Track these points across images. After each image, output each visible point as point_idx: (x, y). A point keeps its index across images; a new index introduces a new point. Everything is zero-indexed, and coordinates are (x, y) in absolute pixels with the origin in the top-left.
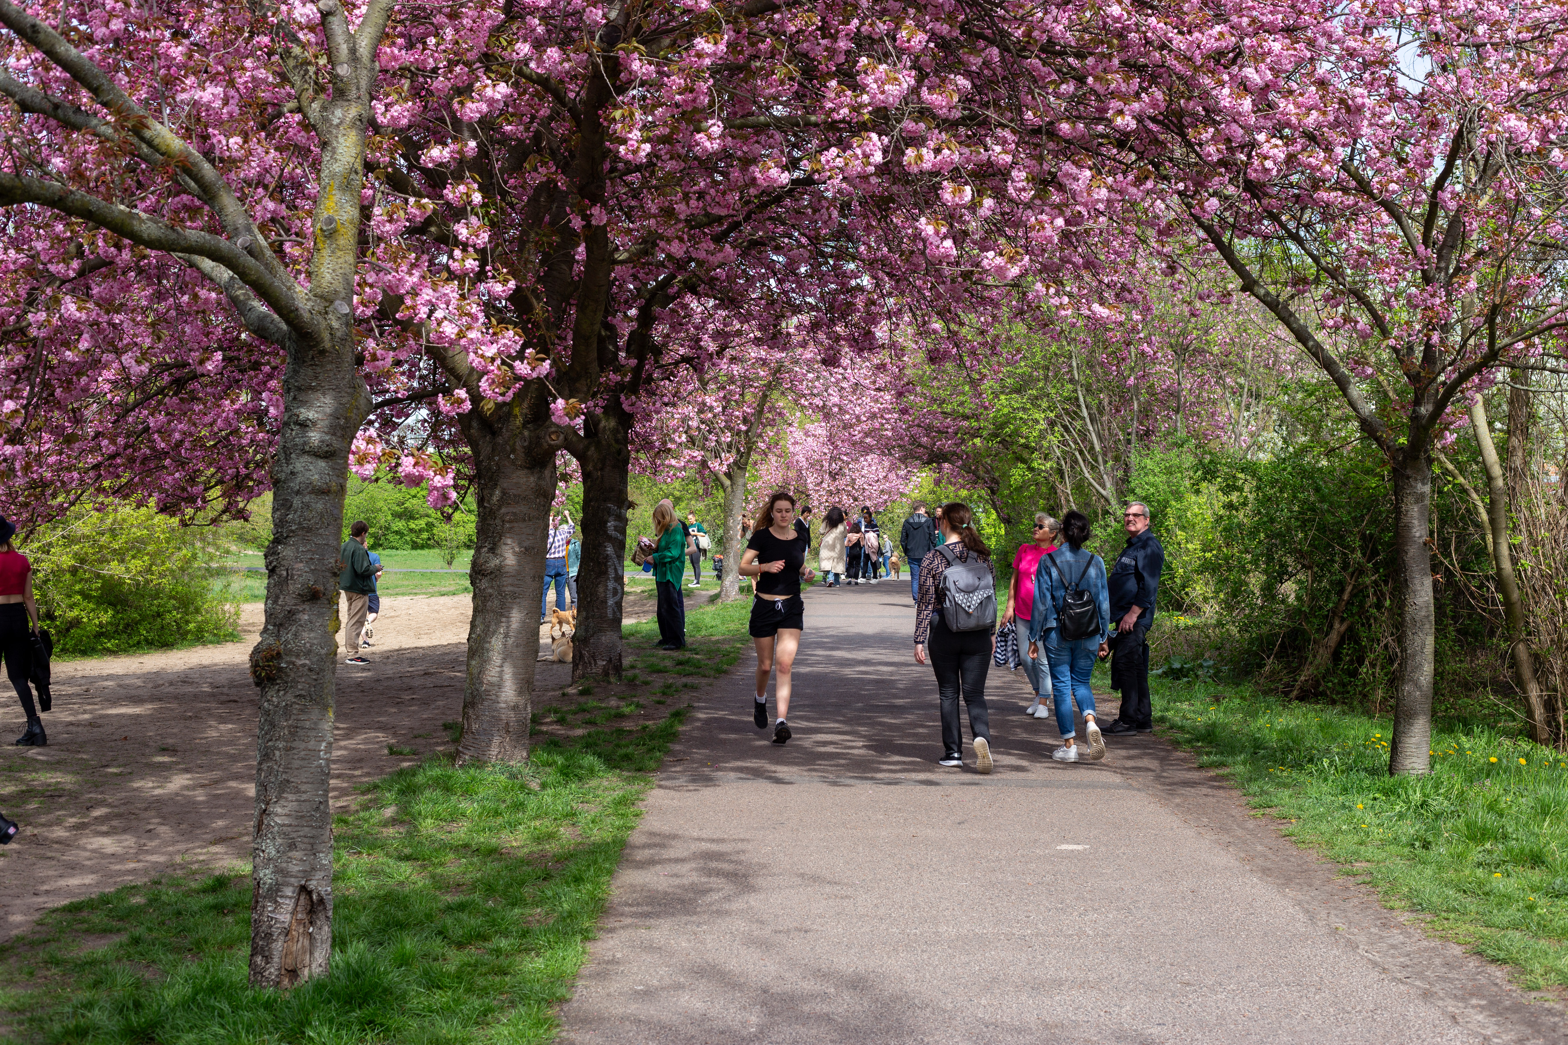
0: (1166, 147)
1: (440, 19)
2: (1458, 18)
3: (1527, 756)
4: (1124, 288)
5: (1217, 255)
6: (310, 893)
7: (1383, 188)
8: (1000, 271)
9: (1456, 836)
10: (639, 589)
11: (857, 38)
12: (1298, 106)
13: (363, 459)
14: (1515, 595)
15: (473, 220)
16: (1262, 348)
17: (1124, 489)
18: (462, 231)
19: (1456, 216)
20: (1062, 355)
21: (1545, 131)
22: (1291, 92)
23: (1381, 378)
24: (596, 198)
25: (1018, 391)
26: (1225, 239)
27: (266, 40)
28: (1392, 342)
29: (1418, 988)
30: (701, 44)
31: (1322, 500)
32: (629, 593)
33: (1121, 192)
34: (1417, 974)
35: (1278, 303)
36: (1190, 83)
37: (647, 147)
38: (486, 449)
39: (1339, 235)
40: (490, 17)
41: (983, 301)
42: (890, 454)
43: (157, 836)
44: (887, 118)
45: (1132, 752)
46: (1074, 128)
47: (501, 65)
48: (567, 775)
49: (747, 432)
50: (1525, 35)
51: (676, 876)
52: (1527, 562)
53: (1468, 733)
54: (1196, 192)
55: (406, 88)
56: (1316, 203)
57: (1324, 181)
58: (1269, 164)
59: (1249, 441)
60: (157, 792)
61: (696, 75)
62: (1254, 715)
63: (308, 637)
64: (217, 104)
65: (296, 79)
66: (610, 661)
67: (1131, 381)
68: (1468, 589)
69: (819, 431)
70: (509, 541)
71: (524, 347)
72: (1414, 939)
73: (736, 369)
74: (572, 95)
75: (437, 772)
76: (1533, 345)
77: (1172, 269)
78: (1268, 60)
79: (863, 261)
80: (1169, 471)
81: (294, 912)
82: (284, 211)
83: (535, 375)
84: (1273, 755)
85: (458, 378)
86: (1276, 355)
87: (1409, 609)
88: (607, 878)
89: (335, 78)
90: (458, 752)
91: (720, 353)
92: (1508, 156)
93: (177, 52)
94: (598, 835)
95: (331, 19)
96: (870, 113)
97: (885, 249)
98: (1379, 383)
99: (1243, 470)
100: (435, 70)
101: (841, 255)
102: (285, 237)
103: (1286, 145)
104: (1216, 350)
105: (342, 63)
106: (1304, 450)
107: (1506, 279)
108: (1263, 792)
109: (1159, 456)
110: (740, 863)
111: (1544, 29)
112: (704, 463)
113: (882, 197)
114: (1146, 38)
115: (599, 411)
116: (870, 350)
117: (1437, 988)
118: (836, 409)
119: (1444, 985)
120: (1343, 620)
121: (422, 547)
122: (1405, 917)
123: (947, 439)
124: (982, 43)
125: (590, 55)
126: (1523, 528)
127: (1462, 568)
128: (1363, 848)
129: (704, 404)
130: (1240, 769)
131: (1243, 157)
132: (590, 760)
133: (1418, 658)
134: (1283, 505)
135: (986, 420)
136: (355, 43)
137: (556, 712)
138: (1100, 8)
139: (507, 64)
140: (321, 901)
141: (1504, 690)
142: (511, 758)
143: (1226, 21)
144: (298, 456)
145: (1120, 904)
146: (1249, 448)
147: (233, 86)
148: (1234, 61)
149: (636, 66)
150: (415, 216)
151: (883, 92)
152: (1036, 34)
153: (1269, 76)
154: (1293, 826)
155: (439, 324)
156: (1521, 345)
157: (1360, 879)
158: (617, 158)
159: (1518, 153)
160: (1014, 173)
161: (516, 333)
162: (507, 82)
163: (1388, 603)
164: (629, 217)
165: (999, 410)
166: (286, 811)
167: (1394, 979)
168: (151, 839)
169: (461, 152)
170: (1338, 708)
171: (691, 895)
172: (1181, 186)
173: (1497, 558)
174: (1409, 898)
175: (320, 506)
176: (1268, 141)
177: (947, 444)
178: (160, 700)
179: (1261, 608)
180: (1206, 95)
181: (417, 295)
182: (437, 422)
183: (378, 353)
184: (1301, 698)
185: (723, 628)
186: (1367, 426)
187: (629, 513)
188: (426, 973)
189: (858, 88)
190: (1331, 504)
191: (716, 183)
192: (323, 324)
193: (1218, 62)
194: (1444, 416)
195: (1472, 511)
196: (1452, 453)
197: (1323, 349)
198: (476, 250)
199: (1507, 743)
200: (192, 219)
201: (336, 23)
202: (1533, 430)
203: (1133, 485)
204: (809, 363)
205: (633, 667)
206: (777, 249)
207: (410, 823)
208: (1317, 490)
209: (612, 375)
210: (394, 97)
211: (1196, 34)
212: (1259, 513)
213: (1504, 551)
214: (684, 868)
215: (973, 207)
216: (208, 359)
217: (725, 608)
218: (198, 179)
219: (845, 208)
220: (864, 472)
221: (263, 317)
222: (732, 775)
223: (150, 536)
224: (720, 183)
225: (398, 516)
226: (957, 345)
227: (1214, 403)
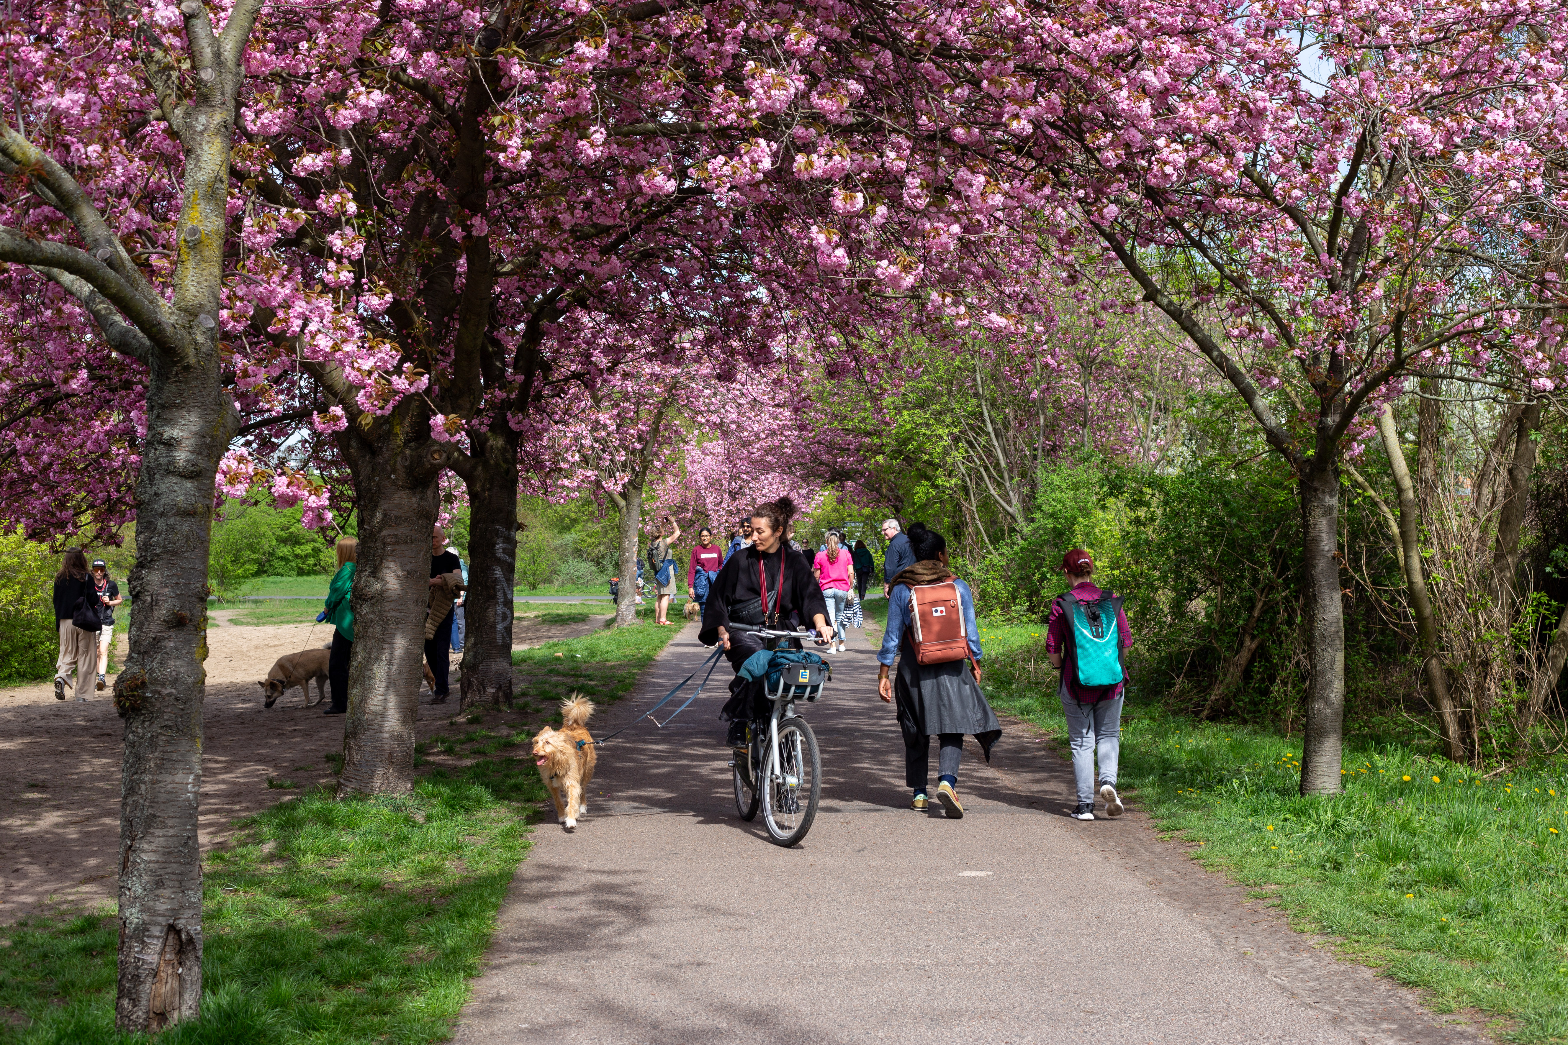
0: (1065, 153)
1: (312, 23)
2: (1362, 19)
3: (1442, 774)
4: (1027, 298)
5: (1120, 264)
6: (178, 932)
7: (1286, 194)
8: (894, 280)
9: (1367, 857)
10: (532, 614)
11: (745, 40)
12: (1198, 110)
13: (233, 478)
14: (1428, 610)
15: (348, 230)
16: (1170, 360)
17: (1030, 505)
18: (336, 242)
19: (1362, 222)
20: (966, 369)
21: (1450, 134)
22: (1191, 96)
23: (1289, 389)
24: (477, 208)
25: (921, 406)
26: (1127, 248)
27: (126, 43)
28: (1297, 352)
29: (1328, 1012)
30: (582, 48)
31: (1231, 514)
32: (520, 619)
33: (1019, 199)
34: (1327, 998)
35: (1181, 312)
36: (1088, 87)
37: (527, 155)
38: (365, 469)
39: (1244, 242)
40: (364, 20)
41: (884, 313)
42: (792, 472)
43: (25, 876)
44: (776, 124)
45: (1038, 776)
46: (969, 133)
47: (376, 70)
48: (453, 807)
49: (643, 450)
50: (1427, 36)
51: (565, 909)
52: (1438, 576)
53: (1382, 751)
54: (1097, 199)
55: (277, 94)
56: (1218, 209)
57: (1226, 188)
58: (1169, 169)
59: (1158, 455)
60: (29, 829)
61: (579, 79)
62: (1164, 736)
63: (176, 666)
64: (76, 111)
65: (158, 84)
66: (499, 688)
67: (1036, 394)
68: (1380, 605)
69: (719, 450)
70: (392, 565)
71: (402, 361)
72: (1324, 963)
73: (630, 386)
74: (451, 102)
75: (317, 805)
76: (1441, 353)
77: (1073, 279)
78: (1167, 63)
79: (758, 272)
80: (1076, 487)
81: (162, 953)
82: (151, 222)
83: (413, 390)
84: (1183, 776)
85: (335, 395)
86: (1185, 367)
87: (1319, 626)
88: (493, 913)
89: (198, 82)
90: (339, 784)
91: (611, 370)
92: (1411, 159)
93: (37, 57)
94: (483, 868)
95: (194, 21)
96: (758, 118)
97: (781, 261)
98: (1287, 394)
99: (1150, 485)
100: (308, 75)
101: (735, 267)
102: (151, 250)
103: (1187, 150)
104: (1123, 363)
105: (206, 68)
106: (1212, 463)
107: (1412, 285)
108: (1171, 815)
109: (1065, 472)
110: (632, 894)
111: (1448, 30)
112: (598, 483)
113: (775, 206)
114: (1042, 40)
115: (484, 429)
116: (766, 364)
117: (1347, 1013)
118: (734, 427)
119: (1354, 1009)
120: (1253, 637)
121: (308, 574)
122: (1315, 941)
123: (849, 456)
124: (876, 47)
125: (468, 60)
126: (1435, 540)
127: (1374, 583)
128: (1272, 870)
129: (597, 421)
130: (1149, 791)
131: (1144, 163)
132: (477, 790)
133: (1328, 675)
134: (1192, 521)
135: (888, 436)
136: (219, 47)
137: (443, 742)
138: (993, 9)
139: (381, 69)
140: (191, 940)
141: (1417, 707)
142: (394, 790)
143: (1124, 23)
144: (163, 477)
145: (1023, 931)
146: (1158, 462)
147: (96, 94)
148: (1133, 64)
149: (515, 70)
150: (287, 227)
151: (769, 98)
152: (929, 36)
153: (1168, 79)
154: (1202, 849)
155: (313, 338)
156: (1428, 353)
157: (1269, 902)
158: (499, 168)
159: (1423, 158)
160: (908, 180)
161: (393, 348)
162: (381, 89)
163: (1299, 619)
164: (515, 230)
165: (901, 426)
166: (153, 847)
167: (1303, 1004)
168: (19, 879)
169: (335, 161)
170: (1250, 727)
171: (580, 929)
172: (1081, 193)
173: (1408, 571)
174: (1319, 921)
175: (185, 528)
176: (1167, 146)
177: (847, 461)
178: (31, 734)
179: (1170, 626)
180: (1104, 99)
181: (289, 307)
182: (318, 443)
183: (250, 369)
184: (1212, 718)
185: (618, 654)
186: (1273, 437)
187: (519, 536)
188: (301, 1014)
189: (746, 94)
190: (1240, 519)
191: (604, 193)
192: (188, 338)
193: (1116, 65)
194: (1351, 426)
195: (1383, 525)
196: (1360, 463)
197: (1227, 360)
198: (351, 262)
199: (1421, 761)
200: (54, 231)
201: (199, 27)
202: (1445, 442)
203: (1039, 501)
204: (705, 378)
205: (524, 694)
206: (669, 261)
207: (288, 858)
208: (1226, 504)
209: (497, 392)
210: (264, 104)
211: (1093, 35)
212: (1167, 528)
213: (1416, 564)
214: (574, 901)
215: (866, 214)
216: (73, 377)
217: (621, 632)
218: (56, 188)
219: (738, 219)
220: (765, 491)
221: (125, 333)
222: (626, 805)
223: (22, 564)
224: (608, 192)
225: (283, 541)
226: (856, 360)
227: (1122, 417)
